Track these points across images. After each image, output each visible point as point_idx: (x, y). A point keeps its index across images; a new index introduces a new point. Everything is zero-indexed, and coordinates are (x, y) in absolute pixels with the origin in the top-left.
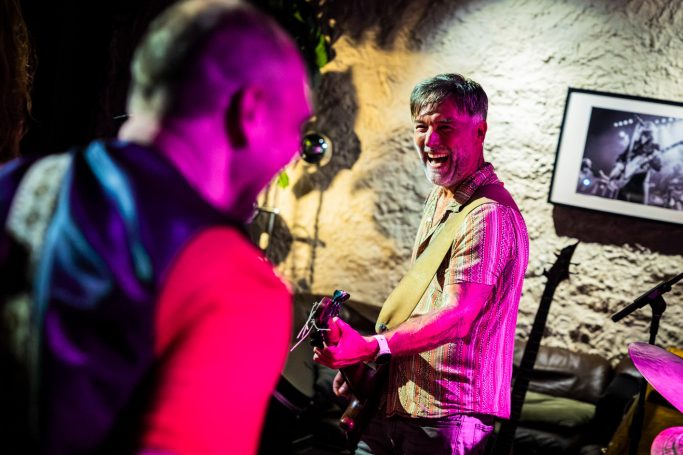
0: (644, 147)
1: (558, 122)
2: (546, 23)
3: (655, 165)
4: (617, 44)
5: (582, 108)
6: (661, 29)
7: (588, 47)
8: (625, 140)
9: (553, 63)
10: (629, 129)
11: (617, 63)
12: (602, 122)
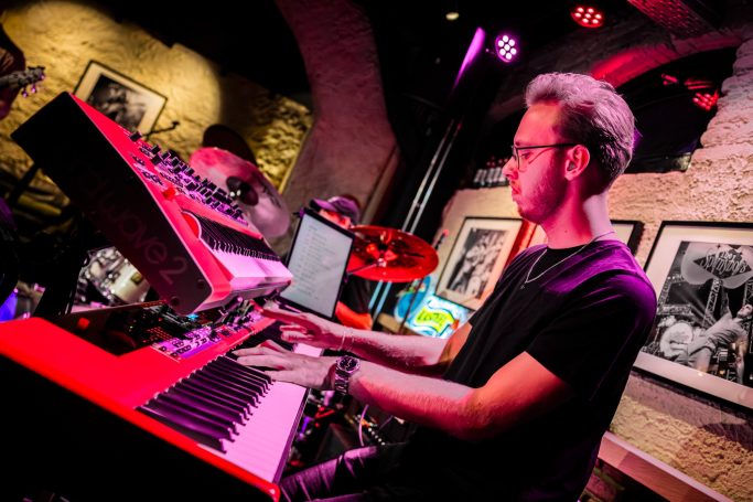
0: (122, 100)
1: (81, 73)
2: (89, 25)
3: (125, 110)
4: (121, 49)
5: (95, 71)
6: (144, 50)
7: (106, 45)
8: (113, 94)
9: (87, 45)
10: (117, 90)
11: (118, 57)
12: (103, 83)
